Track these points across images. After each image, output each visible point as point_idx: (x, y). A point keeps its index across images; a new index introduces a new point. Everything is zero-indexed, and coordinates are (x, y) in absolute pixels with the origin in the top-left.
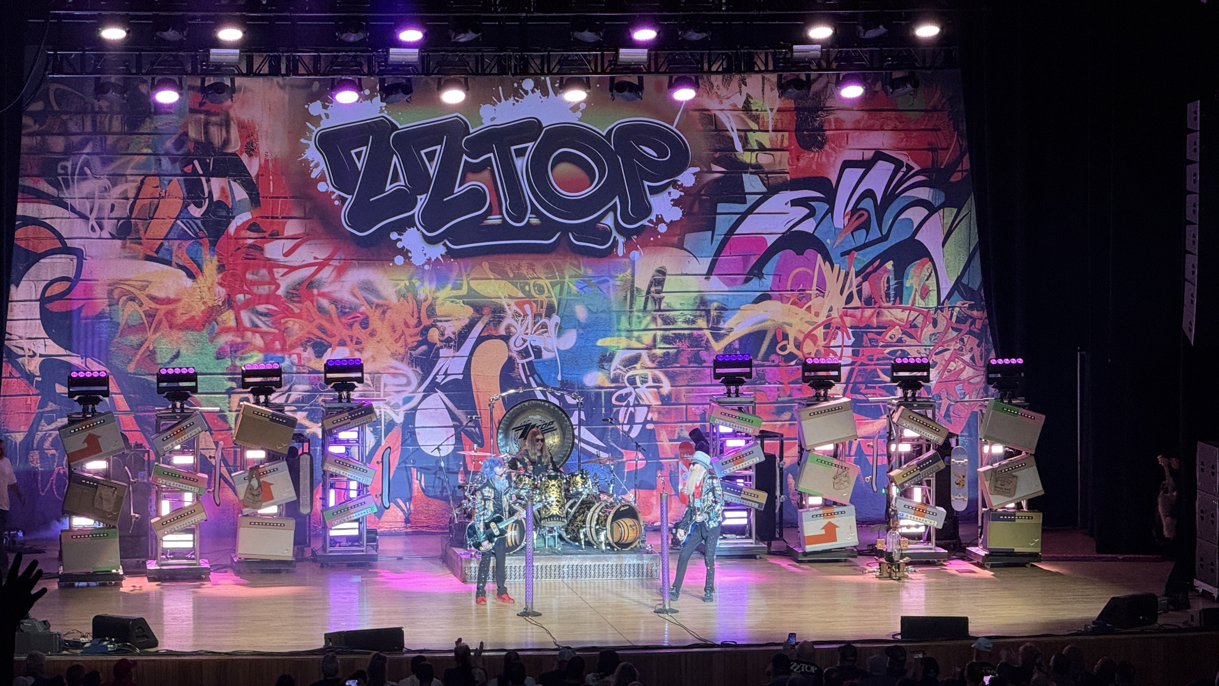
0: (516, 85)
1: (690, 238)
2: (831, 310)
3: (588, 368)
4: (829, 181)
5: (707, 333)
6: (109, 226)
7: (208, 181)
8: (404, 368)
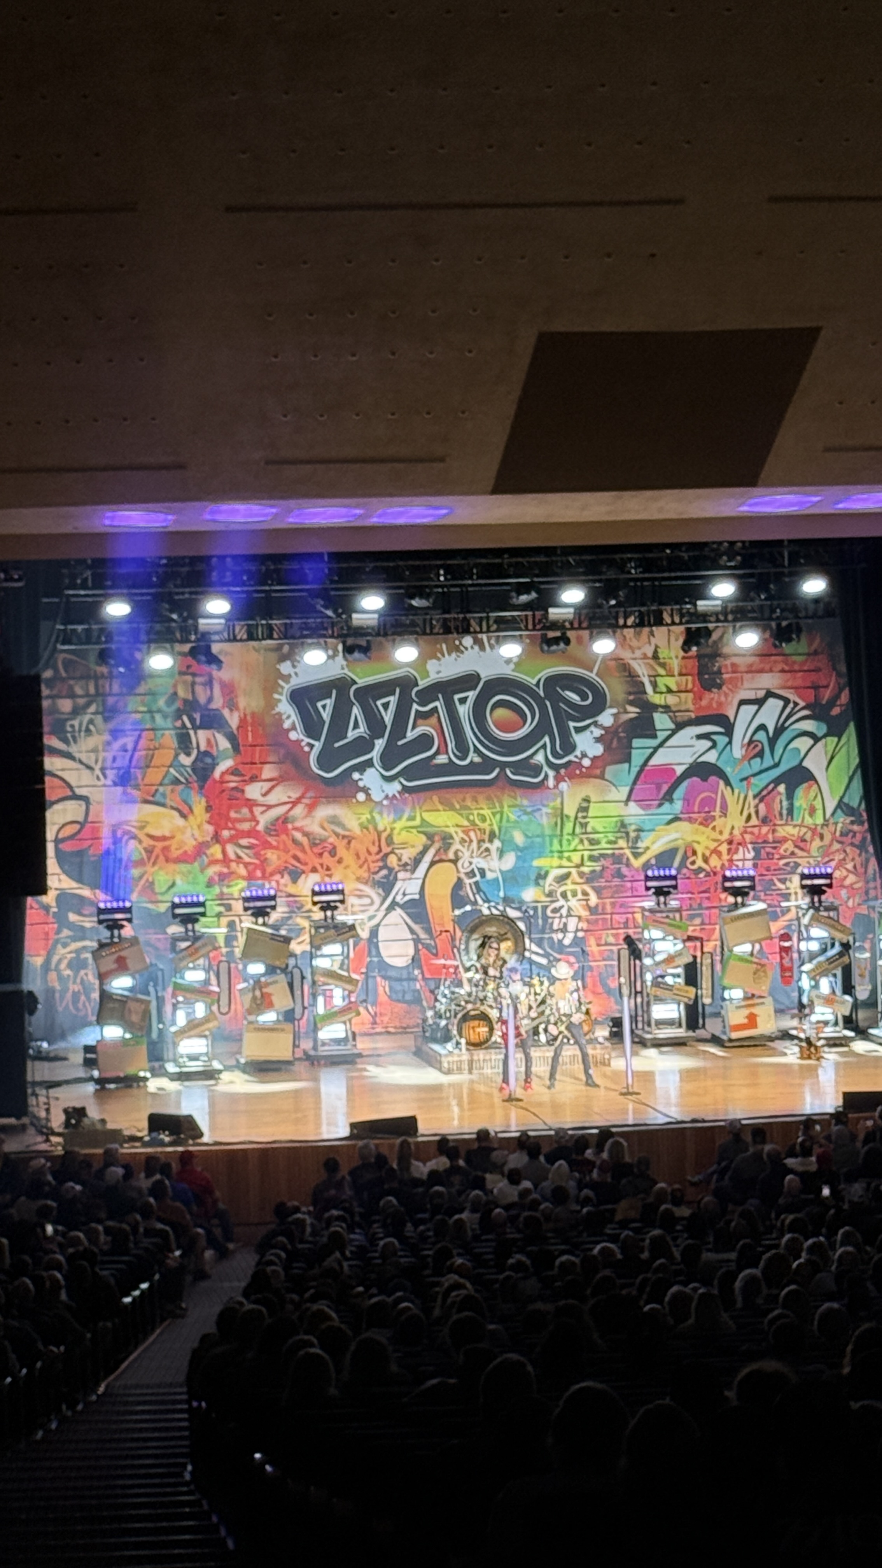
0: (457, 642)
1: (610, 771)
2: (733, 828)
3: (526, 885)
4: (727, 717)
5: (628, 852)
6: (111, 774)
7: (196, 733)
8: (367, 890)
